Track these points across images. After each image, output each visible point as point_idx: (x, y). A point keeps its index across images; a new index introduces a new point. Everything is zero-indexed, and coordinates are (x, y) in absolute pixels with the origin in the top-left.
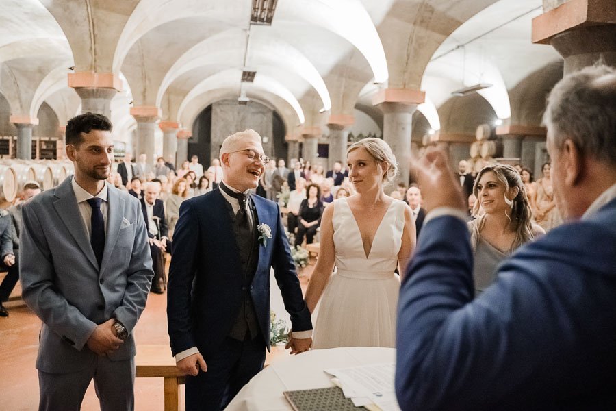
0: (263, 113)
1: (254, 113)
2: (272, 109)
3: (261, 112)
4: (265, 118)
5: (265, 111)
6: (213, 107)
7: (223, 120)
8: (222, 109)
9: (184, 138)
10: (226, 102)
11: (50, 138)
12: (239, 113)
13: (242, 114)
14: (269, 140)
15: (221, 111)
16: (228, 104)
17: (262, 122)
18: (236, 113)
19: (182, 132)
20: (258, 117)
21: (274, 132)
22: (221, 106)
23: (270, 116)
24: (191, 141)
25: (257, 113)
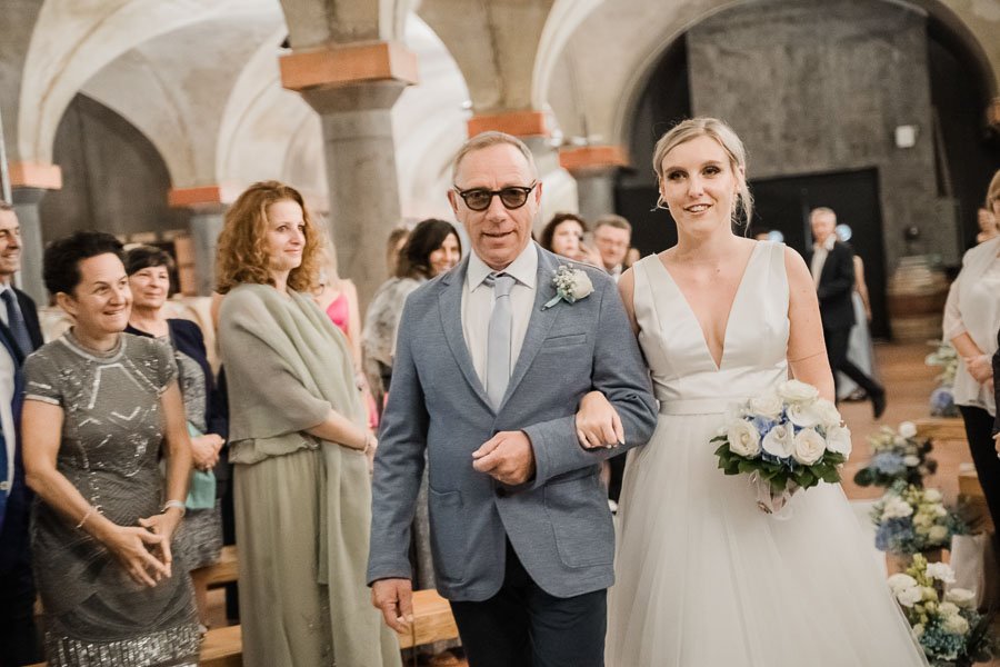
0: (887, 36)
1: (849, 42)
2: (923, 12)
3: (875, 34)
4: (896, 55)
5: (892, 24)
6: (692, 44)
7: (731, 87)
8: (725, 45)
9: (598, 175)
10: (737, 19)
11: (159, 236)
12: (789, 50)
13: (800, 55)
14: (918, 138)
15: (723, 53)
16: (746, 25)
17: (883, 73)
18: (779, 52)
19: (586, 151)
20: (867, 56)
21: (937, 99)
22: (718, 36)
23: (916, 38)
24: (627, 183)
25: (861, 39)
